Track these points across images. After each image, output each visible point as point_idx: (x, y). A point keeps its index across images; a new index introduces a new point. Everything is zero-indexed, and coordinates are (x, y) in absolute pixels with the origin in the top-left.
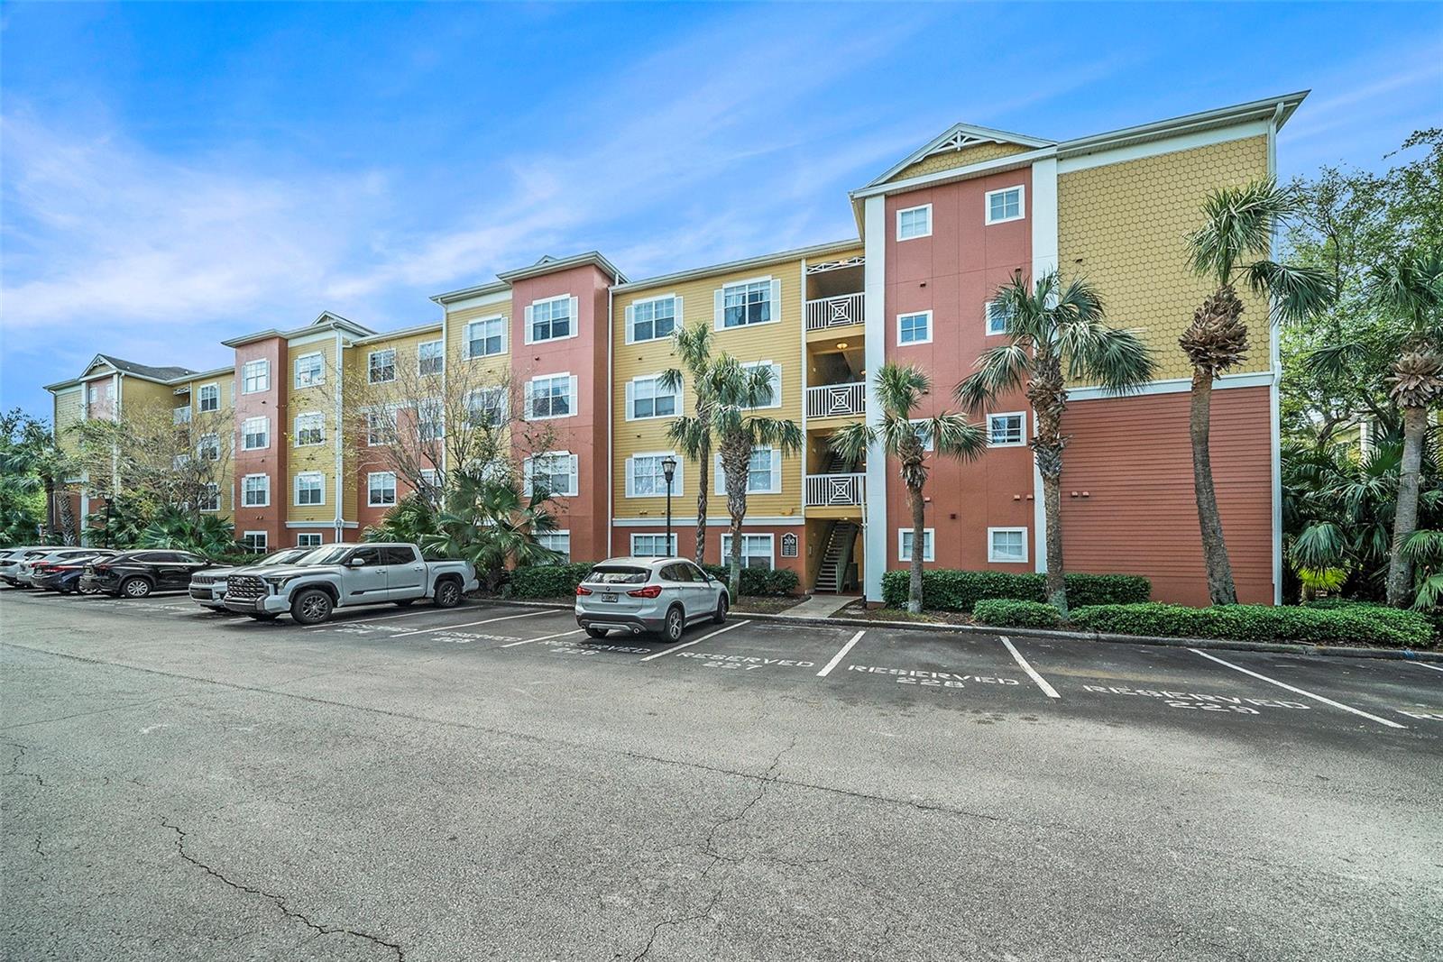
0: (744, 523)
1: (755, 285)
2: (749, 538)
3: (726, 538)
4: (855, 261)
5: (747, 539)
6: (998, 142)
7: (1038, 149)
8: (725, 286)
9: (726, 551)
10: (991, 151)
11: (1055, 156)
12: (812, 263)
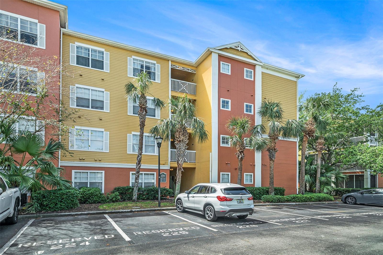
0: (141, 167)
1: (149, 63)
2: (145, 174)
3: (132, 174)
4: (189, 70)
5: (143, 174)
6: (249, 54)
7: (257, 61)
8: (133, 57)
9: (132, 180)
10: (245, 55)
11: (261, 66)
12: (174, 64)
